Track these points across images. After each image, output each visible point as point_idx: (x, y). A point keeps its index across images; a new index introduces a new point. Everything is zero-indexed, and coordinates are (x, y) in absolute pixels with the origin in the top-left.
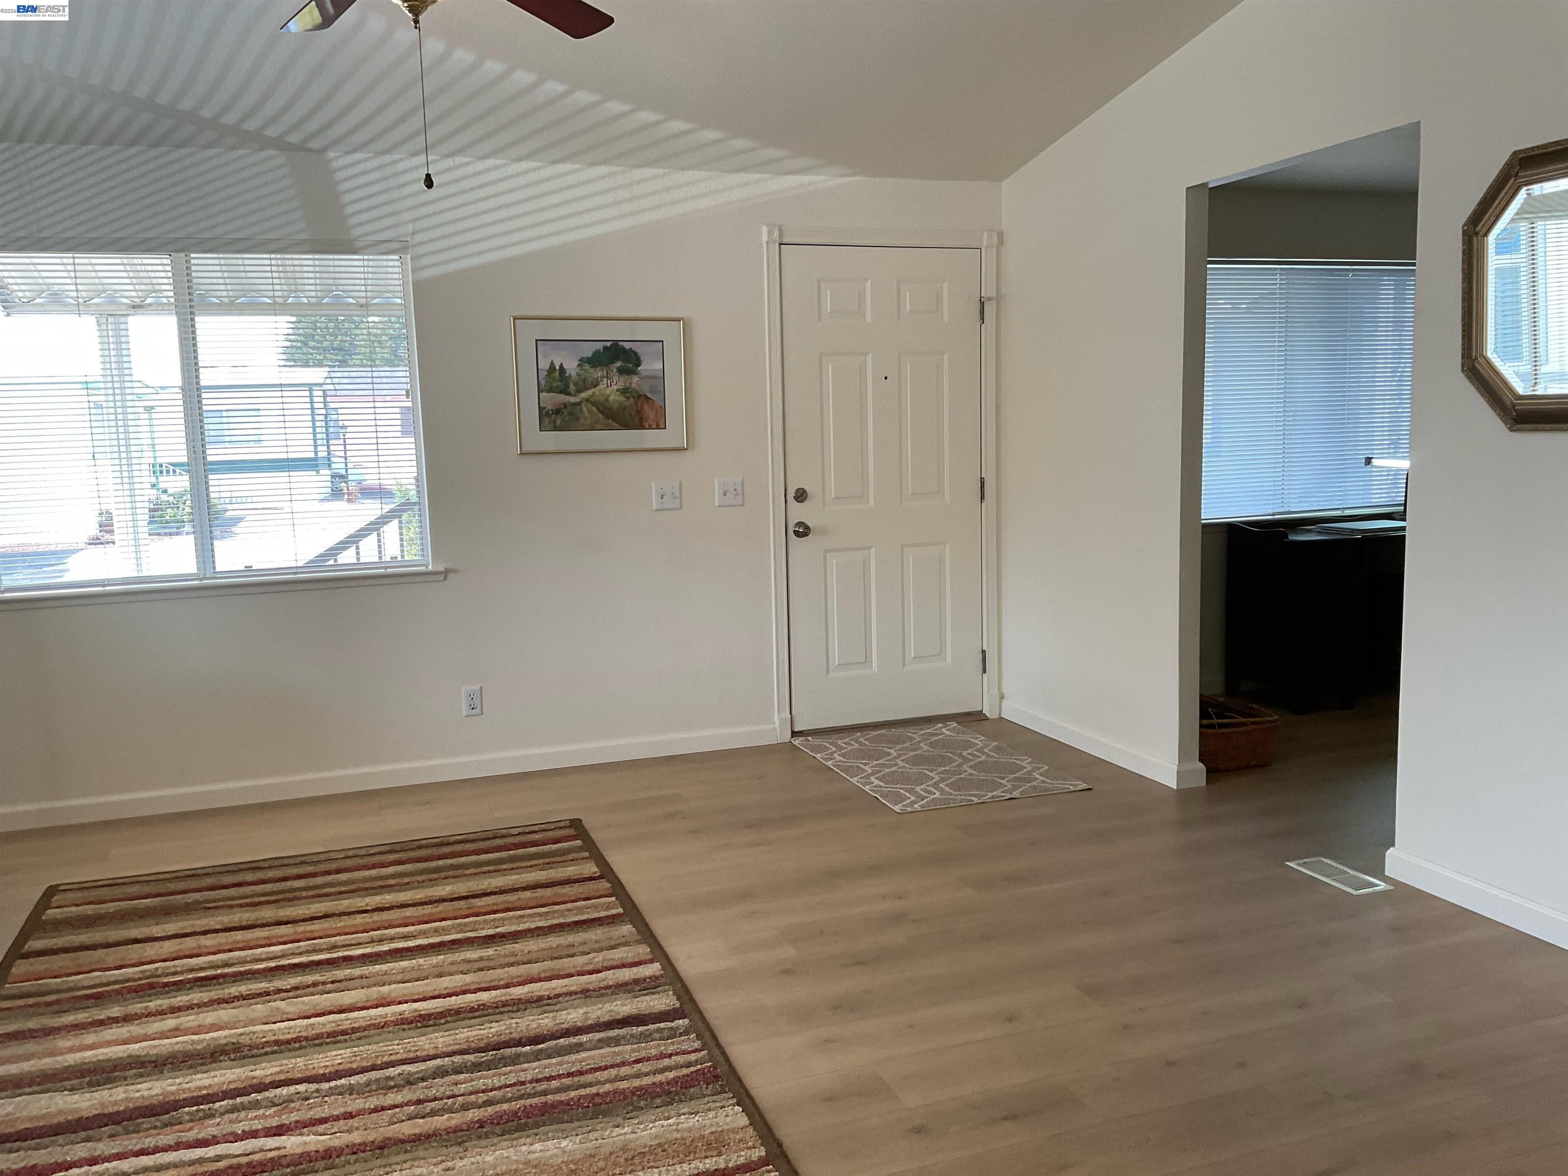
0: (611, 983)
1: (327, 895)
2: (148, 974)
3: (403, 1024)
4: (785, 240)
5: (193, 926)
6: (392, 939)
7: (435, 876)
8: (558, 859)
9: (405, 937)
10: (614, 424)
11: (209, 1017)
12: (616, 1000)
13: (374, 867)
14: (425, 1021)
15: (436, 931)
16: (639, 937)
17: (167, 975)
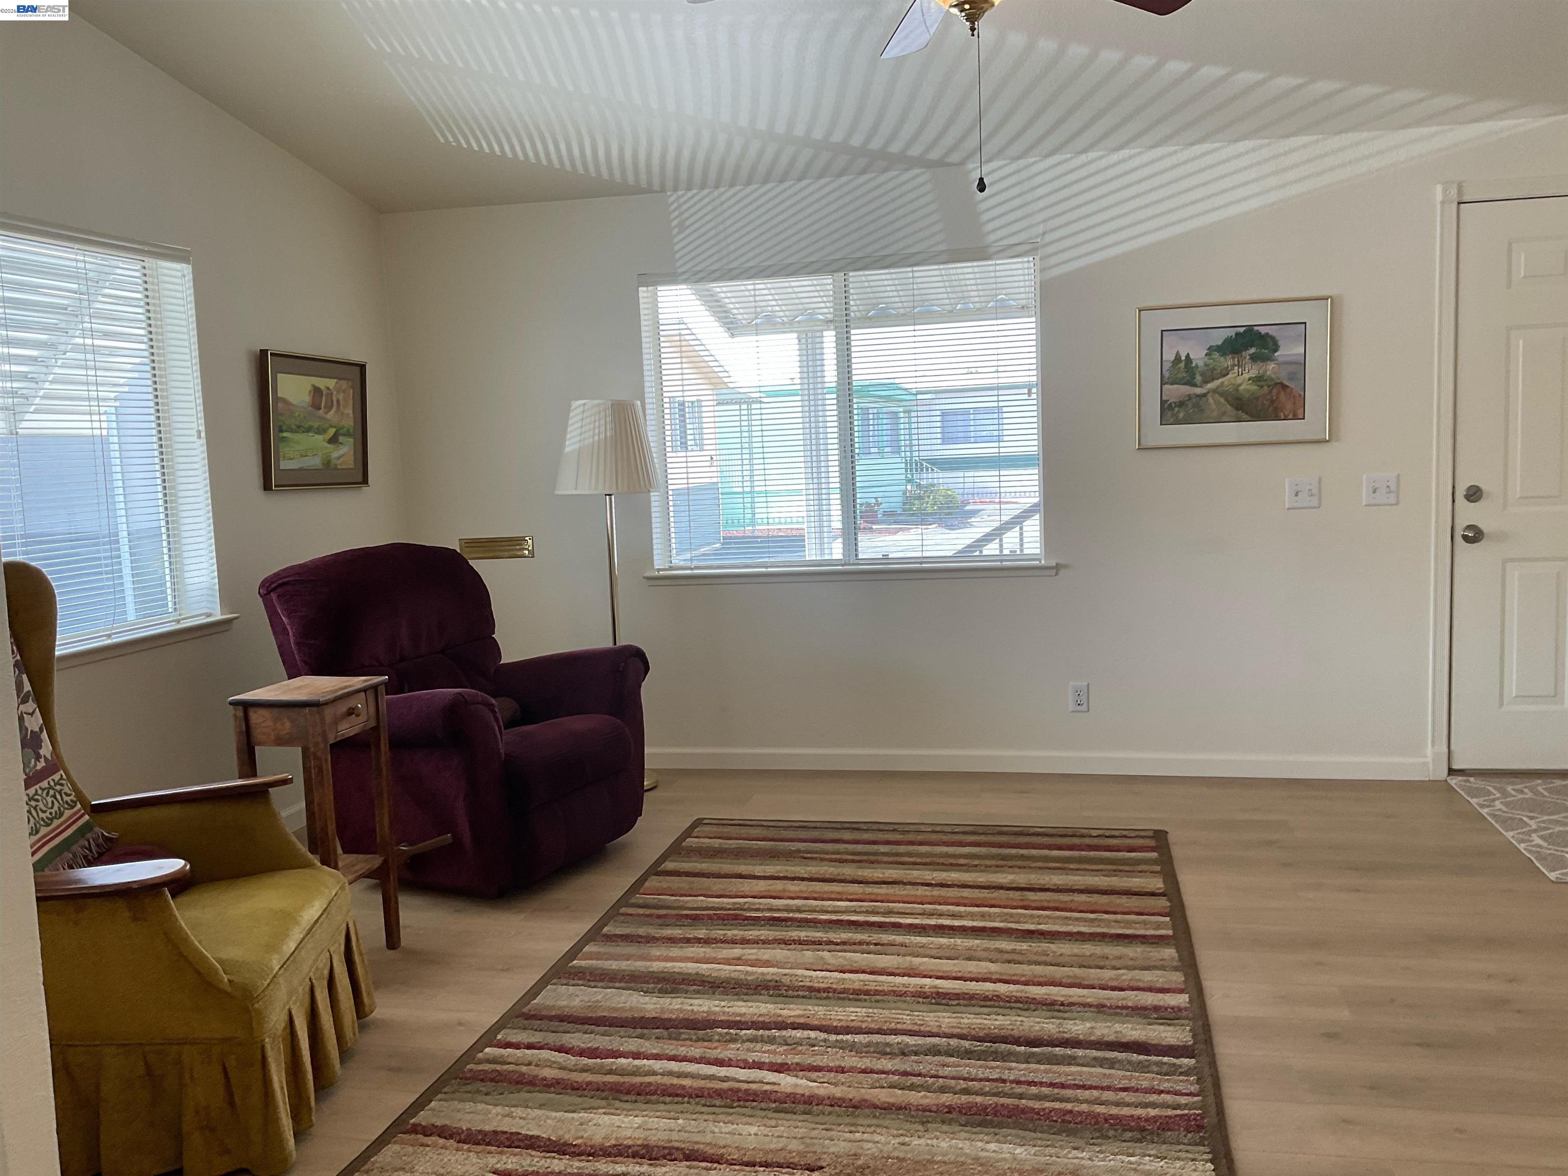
0: (1130, 1004)
1: (903, 863)
2: (737, 906)
3: (919, 997)
4: (1465, 199)
5: (787, 871)
6: (941, 915)
7: (1002, 863)
8: (1127, 868)
9: (953, 916)
10: (1245, 416)
11: (766, 954)
12: (1128, 1022)
13: (953, 844)
14: (940, 999)
15: (983, 916)
16: (1179, 964)
17: (752, 910)
